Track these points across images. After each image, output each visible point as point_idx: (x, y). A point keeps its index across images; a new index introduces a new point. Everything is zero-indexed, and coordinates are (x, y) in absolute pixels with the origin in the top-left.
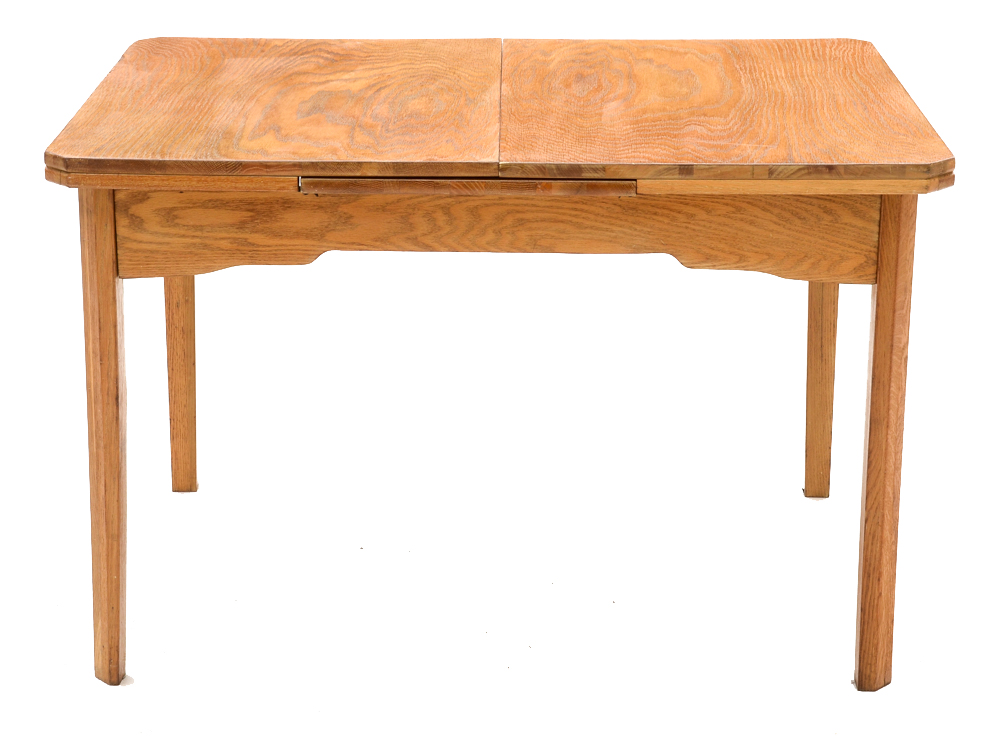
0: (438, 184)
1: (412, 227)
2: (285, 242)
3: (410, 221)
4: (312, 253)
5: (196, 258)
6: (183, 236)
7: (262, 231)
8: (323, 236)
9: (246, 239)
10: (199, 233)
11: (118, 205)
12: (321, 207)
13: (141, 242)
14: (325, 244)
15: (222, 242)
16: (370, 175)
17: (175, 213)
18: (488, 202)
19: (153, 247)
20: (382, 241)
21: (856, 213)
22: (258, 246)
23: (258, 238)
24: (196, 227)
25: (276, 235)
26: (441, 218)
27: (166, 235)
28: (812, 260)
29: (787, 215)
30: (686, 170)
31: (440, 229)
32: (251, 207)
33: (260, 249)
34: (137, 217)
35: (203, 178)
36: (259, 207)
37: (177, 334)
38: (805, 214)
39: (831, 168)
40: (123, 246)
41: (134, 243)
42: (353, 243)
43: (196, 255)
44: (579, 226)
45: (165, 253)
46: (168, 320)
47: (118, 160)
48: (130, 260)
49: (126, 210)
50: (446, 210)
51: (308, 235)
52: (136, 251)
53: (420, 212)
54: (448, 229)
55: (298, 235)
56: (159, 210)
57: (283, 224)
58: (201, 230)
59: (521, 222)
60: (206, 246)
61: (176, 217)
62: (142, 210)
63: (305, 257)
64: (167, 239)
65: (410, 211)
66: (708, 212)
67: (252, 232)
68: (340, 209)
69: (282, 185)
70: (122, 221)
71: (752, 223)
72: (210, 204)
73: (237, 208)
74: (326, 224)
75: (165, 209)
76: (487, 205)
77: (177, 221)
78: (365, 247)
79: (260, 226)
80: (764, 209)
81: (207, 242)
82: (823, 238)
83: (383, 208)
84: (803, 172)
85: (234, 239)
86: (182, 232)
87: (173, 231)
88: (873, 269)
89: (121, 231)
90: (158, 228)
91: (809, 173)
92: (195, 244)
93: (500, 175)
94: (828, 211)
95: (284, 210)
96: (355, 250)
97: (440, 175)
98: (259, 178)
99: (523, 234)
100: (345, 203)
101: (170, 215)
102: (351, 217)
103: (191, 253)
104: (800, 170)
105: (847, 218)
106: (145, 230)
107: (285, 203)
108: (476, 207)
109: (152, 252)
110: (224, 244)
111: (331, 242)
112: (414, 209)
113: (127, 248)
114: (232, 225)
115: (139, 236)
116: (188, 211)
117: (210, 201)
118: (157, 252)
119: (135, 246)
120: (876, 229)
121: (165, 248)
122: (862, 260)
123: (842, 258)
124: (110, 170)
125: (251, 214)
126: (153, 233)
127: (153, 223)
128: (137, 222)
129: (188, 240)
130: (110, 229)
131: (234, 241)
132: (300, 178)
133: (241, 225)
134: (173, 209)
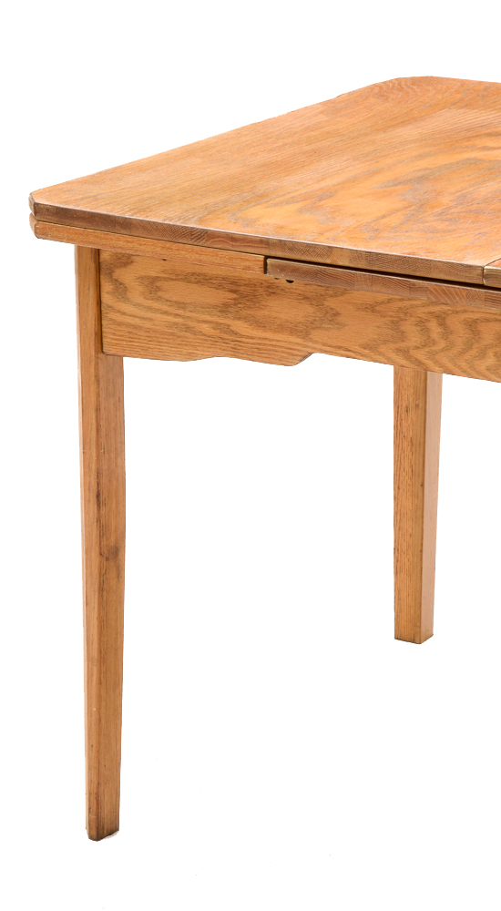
0: (414, 284)
1: (402, 336)
2: (269, 335)
3: (402, 328)
4: (296, 352)
5: (178, 341)
6: (166, 313)
7: (245, 319)
8: (308, 334)
9: (229, 326)
10: (181, 312)
11: (103, 266)
12: (306, 298)
13: (124, 314)
14: (310, 344)
15: (205, 326)
16: (341, 264)
17: (159, 284)
18: (488, 316)
19: (137, 322)
20: (371, 349)
22: (242, 336)
23: (240, 326)
24: (178, 304)
25: (260, 324)
26: (435, 329)
27: (149, 308)
31: (434, 342)
32: (235, 288)
33: (243, 340)
34: (121, 284)
35: (168, 245)
36: (242, 288)
37: (405, 444)
40: (109, 316)
41: (118, 314)
42: (340, 348)
43: (179, 337)
45: (148, 330)
46: (396, 427)
47: (85, 212)
48: (114, 334)
49: (110, 274)
50: (441, 319)
51: (293, 329)
52: (120, 324)
53: (413, 319)
54: (442, 344)
55: (281, 328)
56: (141, 278)
57: (267, 313)
58: (184, 308)
60: (188, 329)
61: (159, 289)
62: (127, 276)
63: (291, 357)
64: (149, 315)
65: (402, 316)
67: (235, 318)
68: (326, 303)
69: (247, 264)
70: (107, 287)
72: (193, 278)
73: (220, 287)
74: (311, 319)
75: (148, 277)
76: (488, 320)
77: (160, 294)
78: (353, 354)
79: (244, 312)
81: (191, 324)
83: (372, 308)
85: (217, 323)
86: (165, 308)
87: (156, 305)
89: (106, 298)
90: (140, 300)
92: (177, 324)
93: (485, 282)
95: (269, 295)
96: (342, 356)
97: (418, 274)
98: (225, 253)
100: (331, 296)
101: (152, 285)
102: (337, 314)
103: (172, 334)
106: (127, 300)
107: (269, 287)
108: (475, 321)
109: (135, 327)
110: (206, 328)
111: (317, 342)
112: (406, 313)
113: (111, 319)
114: (215, 307)
115: (123, 306)
116: (171, 283)
117: (193, 274)
118: (140, 328)
119: (118, 317)
121: (147, 325)
124: (76, 223)
125: (234, 296)
126: (136, 305)
127: (137, 293)
128: (121, 289)
129: (171, 319)
130: (92, 293)
131: (217, 326)
132: (267, 257)
133: (224, 309)
134: (156, 279)
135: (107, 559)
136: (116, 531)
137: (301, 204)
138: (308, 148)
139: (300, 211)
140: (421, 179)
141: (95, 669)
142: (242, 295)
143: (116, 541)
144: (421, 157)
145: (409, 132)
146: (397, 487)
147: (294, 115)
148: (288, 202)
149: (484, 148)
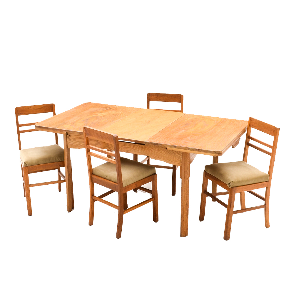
21: (178, 154)
24: (78, 142)
29: (167, 152)
30: (175, 147)
38: (170, 153)
40: (68, 143)
44: (134, 149)
45: (74, 145)
59: (125, 147)
60: (79, 145)
61: (75, 139)
62: (71, 138)
64: (74, 143)
66: (154, 150)
70: (68, 139)
71: (161, 153)
80: (163, 151)
82: (173, 157)
87: (75, 142)
88: (181, 164)
89: (68, 141)
90: (73, 141)
94: (174, 153)
99: (125, 149)
101: (74, 139)
104: (194, 149)
105: (177, 154)
106: (71, 141)
109: (72, 145)
110: (82, 145)
115: (70, 142)
116: (77, 139)
119: (70, 143)
120: (181, 157)
123: (176, 161)
127: (72, 140)
128: (70, 140)
129: (77, 143)
130: (66, 140)
131: (83, 144)
137: (71, 124)
138: (72, 115)
139: (71, 125)
140: (87, 120)
141: (68, 190)
144: (87, 116)
145: (86, 112)
147: (71, 109)
148: (69, 124)
149: (96, 114)
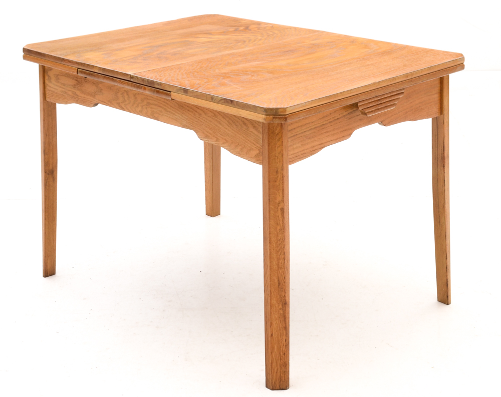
0: (114, 79)
1: (118, 98)
2: (85, 96)
3: (118, 95)
4: (92, 103)
6: (60, 87)
7: (80, 90)
8: (95, 96)
10: (64, 87)
11: (45, 71)
12: (94, 84)
13: (51, 87)
14: (95, 100)
15: (70, 92)
16: (96, 72)
17: (58, 77)
19: (53, 90)
20: (111, 102)
22: (79, 96)
23: (78, 93)
24: (63, 84)
25: (83, 92)
26: (126, 96)
27: (56, 85)
28: (240, 147)
32: (77, 79)
33: (79, 98)
34: (50, 77)
36: (78, 79)
39: (232, 101)
40: (47, 87)
41: (49, 87)
42: (103, 101)
43: (64, 96)
45: (56, 93)
48: (48, 94)
49: (47, 74)
51: (91, 95)
52: (50, 90)
55: (88, 94)
56: (55, 75)
57: (85, 88)
60: (66, 93)
62: (51, 74)
65: (118, 91)
67: (77, 90)
69: (73, 70)
70: (47, 78)
71: (220, 123)
72: (67, 75)
74: (95, 91)
76: (138, 94)
77: (59, 80)
79: (79, 88)
80: (223, 117)
81: (66, 91)
82: (244, 137)
84: (223, 101)
85: (73, 91)
86: (60, 85)
87: (58, 84)
88: (261, 157)
90: (54, 82)
91: (224, 102)
92: (63, 91)
93: (132, 80)
94: (245, 125)
97: (115, 76)
99: (149, 110)
103: (62, 95)
104: (222, 100)
105: (251, 129)
106: (51, 82)
108: (136, 94)
111: (97, 99)
113: (47, 89)
115: (50, 84)
121: (56, 91)
122: (258, 152)
123: (251, 149)
125: (77, 82)
126: (54, 84)
127: (53, 80)
129: (62, 89)
132: (78, 68)
133: (74, 86)
134: (58, 75)
135: (48, 174)
136: (52, 164)
142: (79, 82)
143: (52, 168)
146: (205, 159)
